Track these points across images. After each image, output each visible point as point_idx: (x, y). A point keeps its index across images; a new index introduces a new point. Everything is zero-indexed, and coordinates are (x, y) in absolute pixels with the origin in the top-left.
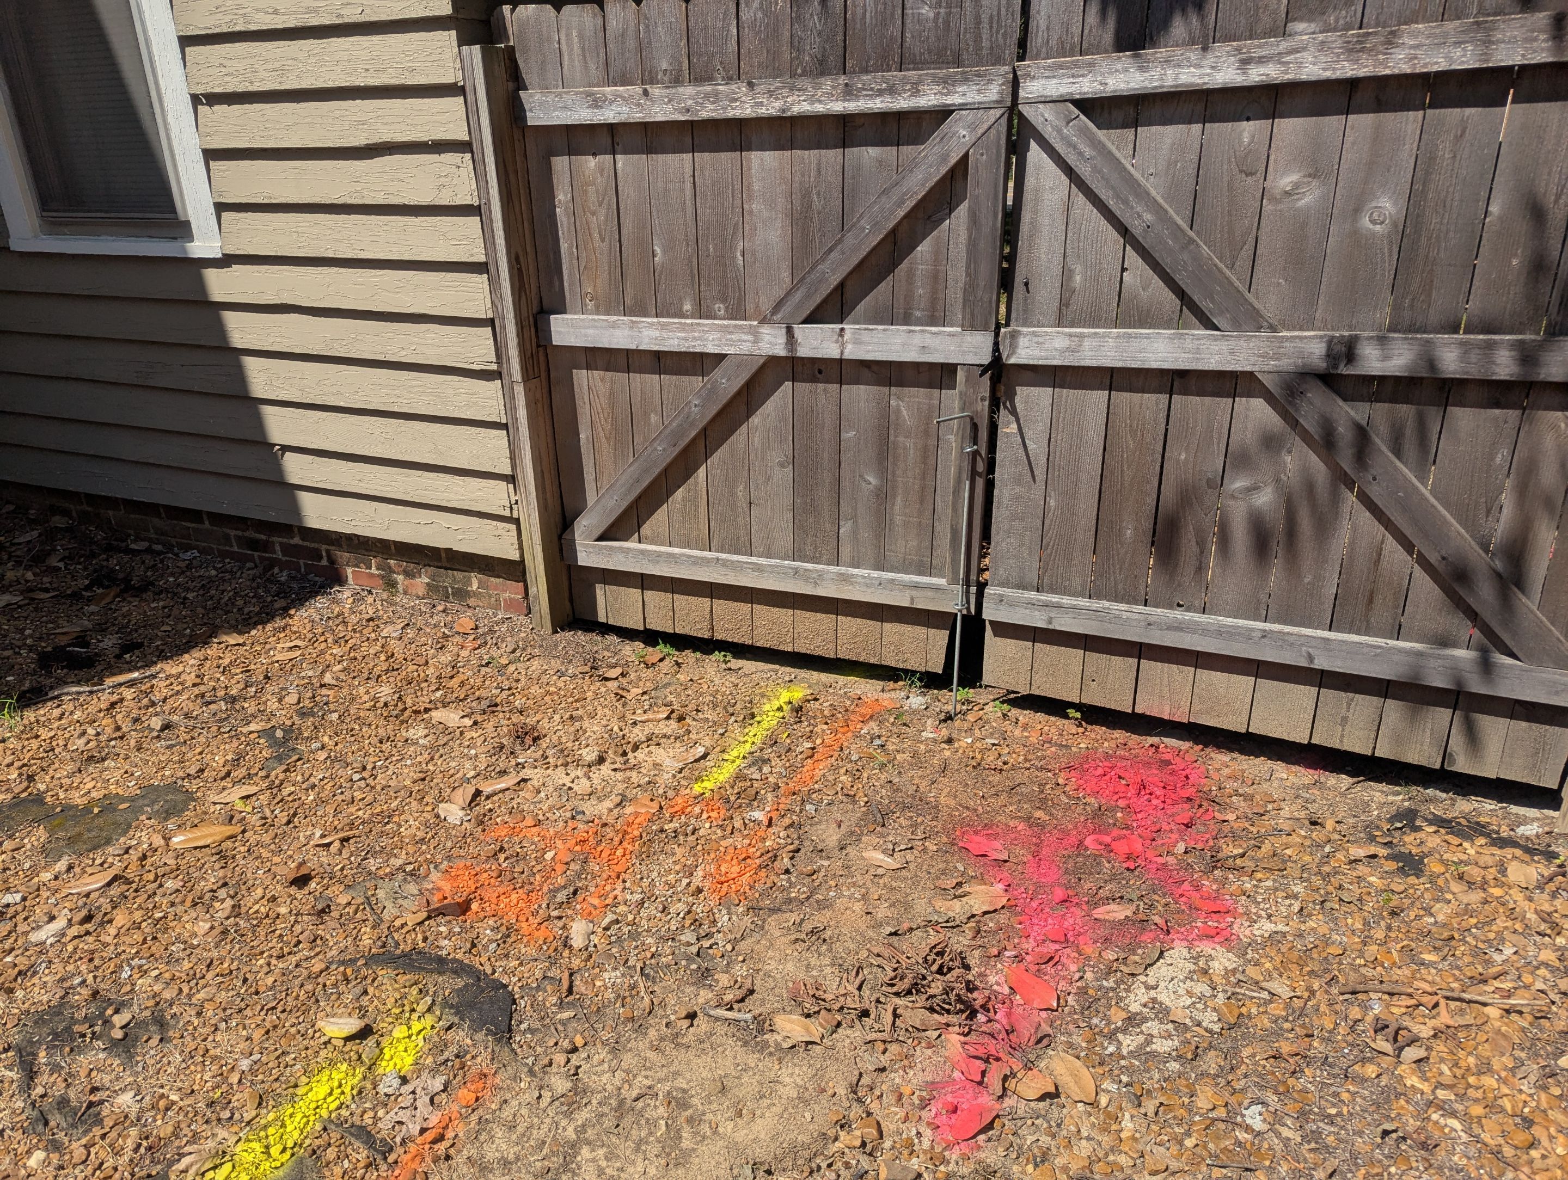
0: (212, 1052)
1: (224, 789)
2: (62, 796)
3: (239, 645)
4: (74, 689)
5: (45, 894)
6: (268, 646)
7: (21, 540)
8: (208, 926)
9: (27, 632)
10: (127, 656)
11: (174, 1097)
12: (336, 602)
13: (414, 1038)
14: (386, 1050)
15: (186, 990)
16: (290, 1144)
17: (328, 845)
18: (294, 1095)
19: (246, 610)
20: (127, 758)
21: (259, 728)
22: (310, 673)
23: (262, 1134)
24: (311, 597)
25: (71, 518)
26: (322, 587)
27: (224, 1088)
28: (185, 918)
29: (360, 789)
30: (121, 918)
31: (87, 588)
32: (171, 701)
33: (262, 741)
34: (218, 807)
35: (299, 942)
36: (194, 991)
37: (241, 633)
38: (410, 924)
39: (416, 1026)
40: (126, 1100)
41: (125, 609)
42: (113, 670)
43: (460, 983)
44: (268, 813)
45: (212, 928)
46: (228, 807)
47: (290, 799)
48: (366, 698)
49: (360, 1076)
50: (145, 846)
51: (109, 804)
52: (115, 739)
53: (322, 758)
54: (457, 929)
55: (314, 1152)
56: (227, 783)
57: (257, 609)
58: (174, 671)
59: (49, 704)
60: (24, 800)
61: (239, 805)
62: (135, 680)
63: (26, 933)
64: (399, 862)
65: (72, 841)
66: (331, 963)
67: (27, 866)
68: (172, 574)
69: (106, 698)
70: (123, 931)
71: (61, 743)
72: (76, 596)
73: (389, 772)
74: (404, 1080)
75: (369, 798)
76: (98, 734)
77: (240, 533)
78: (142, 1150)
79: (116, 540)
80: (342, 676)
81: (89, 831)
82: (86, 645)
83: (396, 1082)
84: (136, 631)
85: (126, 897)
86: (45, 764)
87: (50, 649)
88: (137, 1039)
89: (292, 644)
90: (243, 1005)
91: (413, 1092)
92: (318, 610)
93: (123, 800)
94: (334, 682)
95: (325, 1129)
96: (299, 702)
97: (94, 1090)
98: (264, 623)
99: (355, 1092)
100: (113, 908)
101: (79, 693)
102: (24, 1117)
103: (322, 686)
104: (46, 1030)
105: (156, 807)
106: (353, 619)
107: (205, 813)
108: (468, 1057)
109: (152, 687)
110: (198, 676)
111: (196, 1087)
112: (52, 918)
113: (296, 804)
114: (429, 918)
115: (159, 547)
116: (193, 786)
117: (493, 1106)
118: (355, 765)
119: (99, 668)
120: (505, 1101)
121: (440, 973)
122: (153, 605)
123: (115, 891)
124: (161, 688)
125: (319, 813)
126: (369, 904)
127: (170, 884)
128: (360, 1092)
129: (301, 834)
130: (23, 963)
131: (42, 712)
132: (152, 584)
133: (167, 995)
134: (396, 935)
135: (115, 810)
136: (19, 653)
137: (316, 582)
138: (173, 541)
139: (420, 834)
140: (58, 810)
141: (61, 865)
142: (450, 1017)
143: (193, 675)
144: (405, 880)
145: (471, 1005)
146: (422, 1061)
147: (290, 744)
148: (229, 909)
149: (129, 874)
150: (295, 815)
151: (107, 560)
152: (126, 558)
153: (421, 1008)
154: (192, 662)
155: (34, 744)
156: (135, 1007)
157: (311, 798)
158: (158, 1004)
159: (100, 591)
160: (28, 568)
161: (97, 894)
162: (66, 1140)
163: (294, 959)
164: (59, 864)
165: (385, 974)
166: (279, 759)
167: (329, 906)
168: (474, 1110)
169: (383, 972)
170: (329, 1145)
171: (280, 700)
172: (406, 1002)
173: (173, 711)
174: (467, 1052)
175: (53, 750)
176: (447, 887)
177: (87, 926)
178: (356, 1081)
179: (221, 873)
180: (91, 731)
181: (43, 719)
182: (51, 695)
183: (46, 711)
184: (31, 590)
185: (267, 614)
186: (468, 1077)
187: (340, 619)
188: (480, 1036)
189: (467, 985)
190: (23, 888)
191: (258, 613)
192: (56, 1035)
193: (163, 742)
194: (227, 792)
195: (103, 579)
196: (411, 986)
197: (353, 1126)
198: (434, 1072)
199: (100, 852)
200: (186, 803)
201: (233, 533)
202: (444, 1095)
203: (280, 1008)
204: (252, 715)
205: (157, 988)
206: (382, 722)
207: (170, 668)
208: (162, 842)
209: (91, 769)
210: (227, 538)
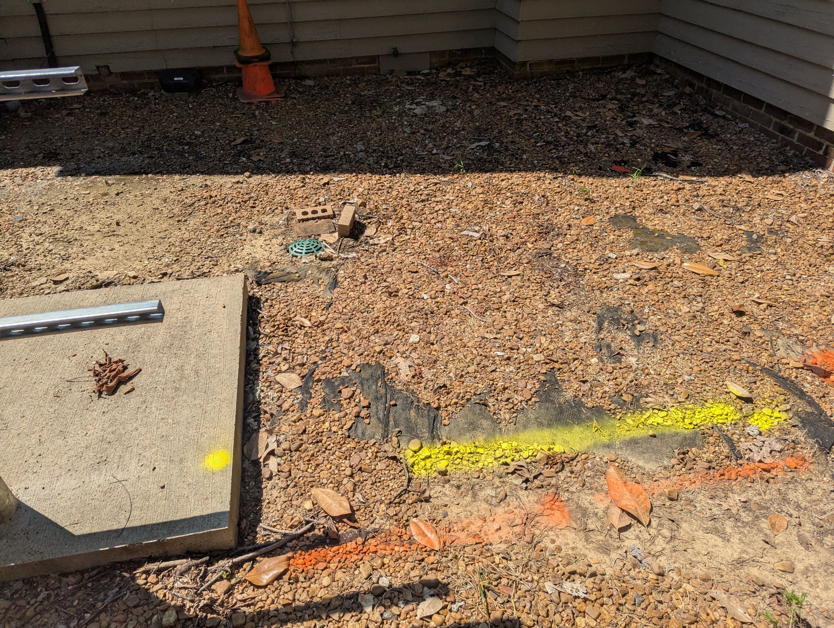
0: (673, 364)
1: (716, 251)
2: (644, 221)
3: (750, 182)
4: (665, 175)
5: (625, 260)
6: (765, 189)
7: (666, 94)
8: (688, 310)
9: (653, 141)
10: (693, 168)
11: (652, 372)
12: (816, 178)
13: (773, 418)
14: (755, 415)
15: (670, 332)
16: (694, 423)
17: (760, 304)
18: (703, 405)
19: (761, 165)
20: (677, 216)
21: (746, 229)
22: (784, 212)
23: (684, 410)
24: (801, 170)
25: (693, 88)
26: (811, 166)
27: (674, 381)
28: (678, 301)
29: (788, 284)
30: (651, 286)
31: (687, 128)
32: (706, 198)
33: (744, 236)
34: (710, 258)
35: (728, 341)
36: (673, 334)
37: (754, 176)
38: (791, 365)
39: (776, 414)
40: (632, 360)
41: (700, 144)
42: (684, 172)
43: (809, 409)
44: (733, 273)
45: (689, 312)
46: (715, 261)
47: (748, 271)
48: (811, 238)
49: (738, 417)
50: (671, 260)
51: (662, 234)
52: (675, 206)
53: (772, 259)
54: (817, 383)
55: (704, 434)
56: (719, 249)
57: (767, 166)
58: (713, 184)
59: (652, 178)
60: (628, 216)
61: (721, 263)
62: (693, 181)
63: (613, 272)
64: (796, 332)
65: (642, 243)
66: (743, 359)
67: (621, 245)
68: (730, 133)
69: (676, 185)
70: (650, 292)
71: (651, 198)
72: (680, 130)
73: (809, 284)
74: (760, 434)
75: (792, 291)
76: (668, 200)
77: (778, 121)
78: (633, 383)
79: (710, 107)
80: (801, 221)
81: (651, 242)
82: (676, 155)
83: (756, 432)
84: (701, 157)
85: (656, 278)
86: (641, 205)
87: (660, 152)
88: (643, 339)
89: (780, 192)
90: (694, 353)
91: (764, 442)
92: (802, 179)
93: (669, 235)
94: (796, 222)
95: (713, 428)
96: (771, 225)
97: (621, 349)
98: (768, 175)
99: (733, 422)
100: (650, 280)
101: (666, 178)
102: (594, 342)
103: (788, 221)
104: (610, 315)
105: (682, 245)
106: (822, 191)
107: (703, 258)
108: (799, 446)
109: (700, 187)
110: (724, 191)
111: (662, 374)
112: (624, 272)
113: (750, 275)
114: (802, 368)
115: (729, 117)
116: (702, 243)
117: (803, 477)
118: (790, 271)
119: (678, 169)
120: (811, 479)
121: (800, 398)
122: (714, 146)
123: (653, 273)
124: (704, 190)
125: (760, 286)
126: (771, 343)
127: (676, 283)
128: (735, 424)
129: (747, 292)
130: (609, 284)
131: (647, 180)
132: (718, 135)
133: (662, 329)
134: (781, 366)
135: (664, 238)
136: (646, 149)
137: (808, 163)
138: (738, 115)
139: (814, 324)
140: (641, 227)
141: (635, 251)
142: (795, 421)
143: (722, 189)
144: (796, 343)
145: (812, 424)
146: (773, 431)
147: (759, 244)
148: (700, 308)
149: (661, 269)
150: (747, 280)
151: (701, 116)
152: (711, 118)
153: (783, 407)
154: (723, 182)
155: (640, 193)
156: (647, 326)
157: (759, 276)
158: (656, 330)
159: (692, 131)
160: (665, 109)
161: (645, 271)
162: (606, 361)
163: (724, 347)
164: (634, 251)
165: (769, 381)
166: (750, 249)
167: (749, 333)
168: (791, 471)
169: (767, 379)
170: (712, 436)
171: (761, 220)
172: (775, 400)
173: (706, 203)
174: (799, 444)
175: (646, 199)
176: (819, 360)
177: (637, 282)
178: (735, 418)
179: (701, 290)
180: (666, 198)
181: (647, 184)
182: (654, 174)
183: (648, 181)
184: (661, 120)
185: (772, 171)
186: (795, 454)
187: (814, 189)
188: (811, 441)
189: (813, 413)
190: (617, 253)
191: (767, 169)
192: (613, 319)
193: (695, 216)
194: (717, 253)
195: (696, 125)
196: (781, 394)
197: (726, 435)
198: (778, 440)
199: (651, 253)
200: (696, 250)
201: (774, 119)
202: (778, 454)
203: (710, 364)
204: (744, 221)
205: (658, 323)
206: (815, 255)
207: (711, 181)
208: (679, 262)
209: (659, 215)
210: (770, 121)
